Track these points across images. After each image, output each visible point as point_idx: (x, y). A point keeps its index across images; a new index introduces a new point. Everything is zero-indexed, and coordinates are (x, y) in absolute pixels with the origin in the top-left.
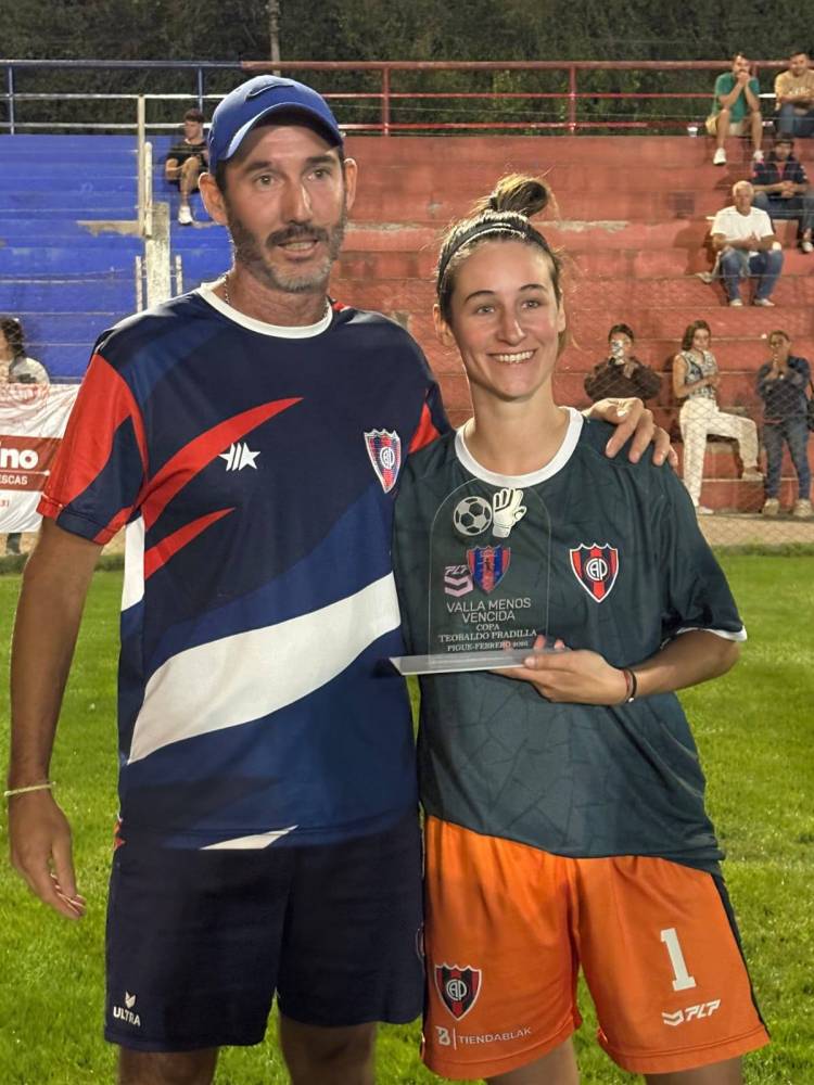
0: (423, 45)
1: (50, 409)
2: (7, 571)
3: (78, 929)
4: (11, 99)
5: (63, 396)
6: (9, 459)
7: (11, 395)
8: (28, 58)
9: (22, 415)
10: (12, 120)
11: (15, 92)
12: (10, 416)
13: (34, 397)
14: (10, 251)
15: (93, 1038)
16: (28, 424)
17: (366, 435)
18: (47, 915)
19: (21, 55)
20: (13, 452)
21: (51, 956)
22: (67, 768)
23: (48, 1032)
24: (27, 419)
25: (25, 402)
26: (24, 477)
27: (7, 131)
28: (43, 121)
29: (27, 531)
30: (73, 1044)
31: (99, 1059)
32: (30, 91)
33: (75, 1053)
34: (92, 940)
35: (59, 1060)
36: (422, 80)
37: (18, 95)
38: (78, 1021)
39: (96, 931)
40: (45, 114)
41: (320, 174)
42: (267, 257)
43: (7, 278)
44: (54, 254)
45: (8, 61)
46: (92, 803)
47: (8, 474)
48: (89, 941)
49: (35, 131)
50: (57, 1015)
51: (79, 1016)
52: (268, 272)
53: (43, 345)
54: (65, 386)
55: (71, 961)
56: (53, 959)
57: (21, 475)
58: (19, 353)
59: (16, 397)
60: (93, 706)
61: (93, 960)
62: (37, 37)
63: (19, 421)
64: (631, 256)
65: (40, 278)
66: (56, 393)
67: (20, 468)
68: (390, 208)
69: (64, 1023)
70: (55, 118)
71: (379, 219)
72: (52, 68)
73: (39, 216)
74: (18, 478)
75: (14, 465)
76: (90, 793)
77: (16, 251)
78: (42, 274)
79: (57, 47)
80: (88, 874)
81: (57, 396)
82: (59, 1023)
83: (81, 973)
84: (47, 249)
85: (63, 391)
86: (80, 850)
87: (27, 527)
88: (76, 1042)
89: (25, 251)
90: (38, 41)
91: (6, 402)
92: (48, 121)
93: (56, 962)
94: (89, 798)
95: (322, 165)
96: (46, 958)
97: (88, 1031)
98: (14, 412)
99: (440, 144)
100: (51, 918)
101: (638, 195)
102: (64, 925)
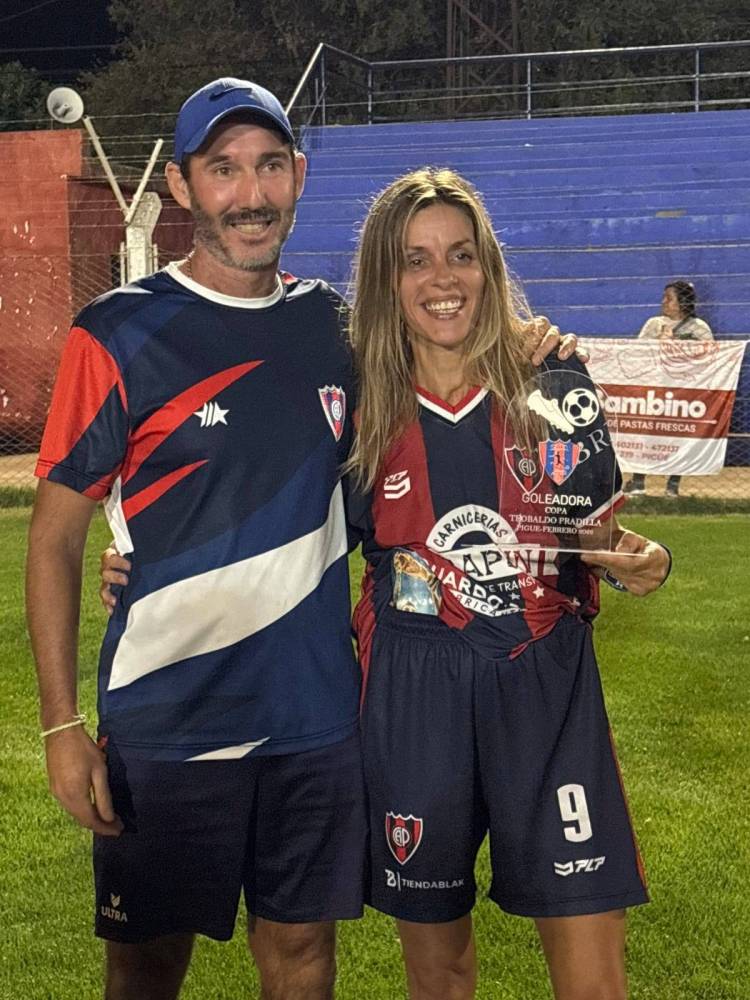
1: (718, 364)
2: (675, 511)
3: (725, 842)
4: (697, 79)
5: (730, 351)
6: (680, 409)
7: (683, 351)
8: (715, 41)
9: (691, 370)
10: (697, 98)
11: (701, 72)
12: (682, 370)
13: (705, 352)
14: (690, 219)
15: (734, 942)
16: (699, 377)
17: (320, 391)
18: (698, 825)
19: (708, 38)
20: (684, 403)
21: (699, 864)
22: (721, 693)
23: (694, 932)
24: (698, 373)
25: (697, 357)
26: (693, 426)
27: (692, 108)
28: (726, 98)
29: (694, 474)
30: (717, 945)
31: (740, 962)
32: (713, 71)
33: (718, 953)
34: (738, 853)
35: (704, 958)
37: (703, 75)
38: (722, 925)
39: (742, 844)
40: (728, 91)
41: (273, 167)
42: (223, 237)
43: (685, 244)
44: (730, 220)
45: (697, 44)
46: (743, 726)
47: (678, 423)
48: (735, 853)
49: (719, 107)
50: (703, 918)
51: (723, 921)
52: (225, 250)
53: (716, 304)
54: (733, 342)
55: (718, 870)
56: (702, 866)
57: (690, 424)
58: (688, 313)
59: (689, 353)
60: (747, 638)
61: (738, 871)
62: (724, 20)
63: (689, 375)
65: (715, 243)
66: (725, 349)
67: (690, 417)
69: (709, 924)
70: (737, 94)
72: (736, 48)
73: (718, 186)
74: (687, 426)
75: (684, 414)
76: (741, 718)
77: (695, 219)
78: (716, 240)
79: (741, 28)
80: (736, 792)
81: (725, 352)
82: (704, 925)
83: (726, 882)
84: (724, 216)
85: (732, 346)
86: (729, 770)
87: (695, 470)
88: (720, 944)
89: (704, 218)
90: (724, 23)
91: (679, 357)
92: (732, 98)
93: (704, 869)
94: (740, 722)
95: (275, 160)
96: (695, 864)
97: (732, 935)
98: (686, 367)
100: (701, 829)
102: (713, 837)
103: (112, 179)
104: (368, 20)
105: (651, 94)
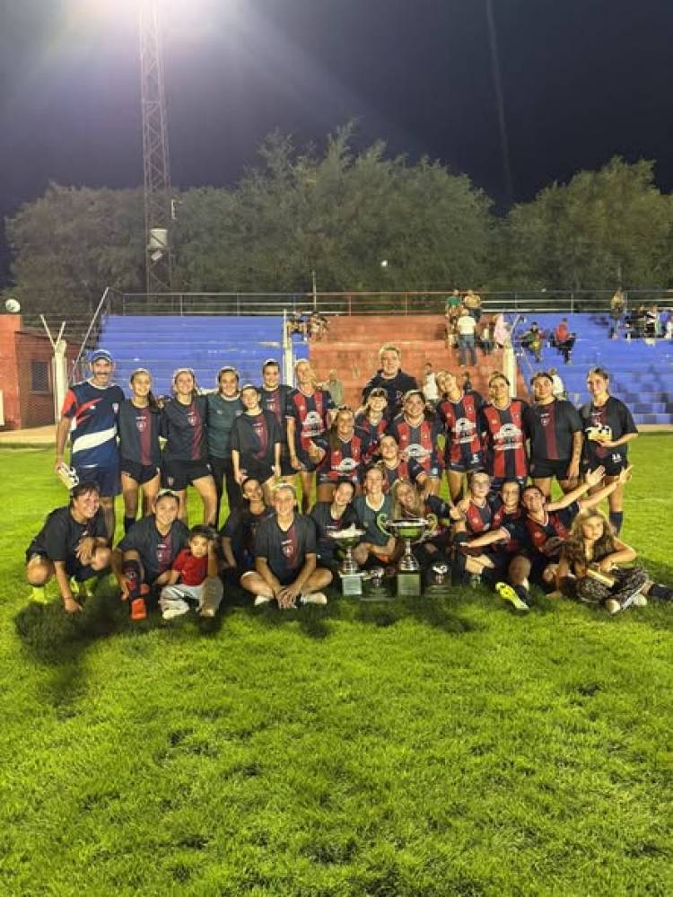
0: (360, 286)
36: (359, 298)
64: (424, 352)
68: (352, 338)
71: (350, 341)
99: (367, 319)
101: (425, 333)
103: (50, 335)
104: (116, 277)
105: (217, 308)
